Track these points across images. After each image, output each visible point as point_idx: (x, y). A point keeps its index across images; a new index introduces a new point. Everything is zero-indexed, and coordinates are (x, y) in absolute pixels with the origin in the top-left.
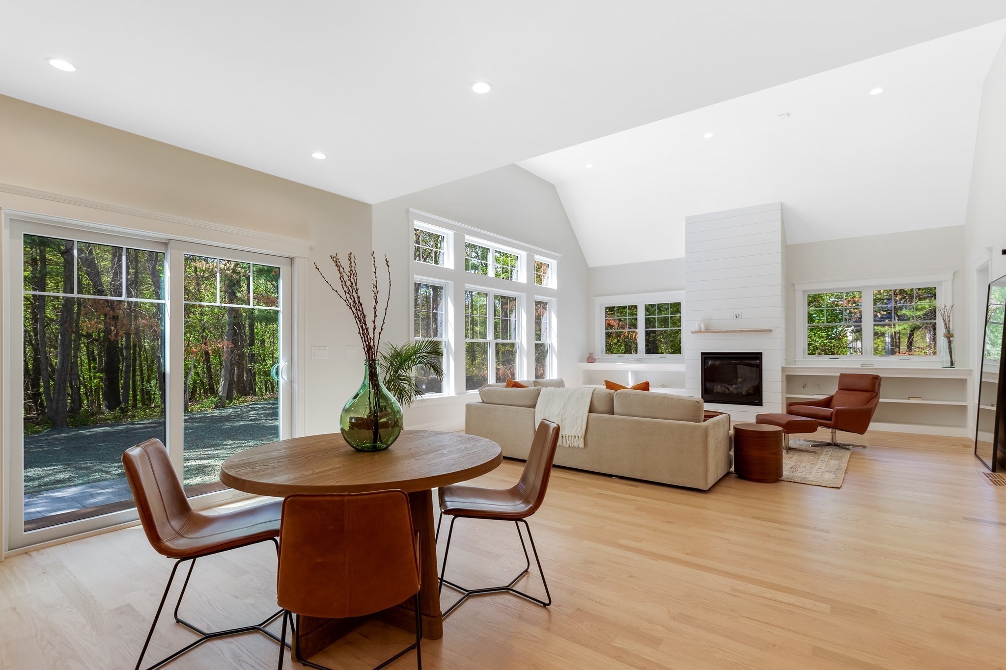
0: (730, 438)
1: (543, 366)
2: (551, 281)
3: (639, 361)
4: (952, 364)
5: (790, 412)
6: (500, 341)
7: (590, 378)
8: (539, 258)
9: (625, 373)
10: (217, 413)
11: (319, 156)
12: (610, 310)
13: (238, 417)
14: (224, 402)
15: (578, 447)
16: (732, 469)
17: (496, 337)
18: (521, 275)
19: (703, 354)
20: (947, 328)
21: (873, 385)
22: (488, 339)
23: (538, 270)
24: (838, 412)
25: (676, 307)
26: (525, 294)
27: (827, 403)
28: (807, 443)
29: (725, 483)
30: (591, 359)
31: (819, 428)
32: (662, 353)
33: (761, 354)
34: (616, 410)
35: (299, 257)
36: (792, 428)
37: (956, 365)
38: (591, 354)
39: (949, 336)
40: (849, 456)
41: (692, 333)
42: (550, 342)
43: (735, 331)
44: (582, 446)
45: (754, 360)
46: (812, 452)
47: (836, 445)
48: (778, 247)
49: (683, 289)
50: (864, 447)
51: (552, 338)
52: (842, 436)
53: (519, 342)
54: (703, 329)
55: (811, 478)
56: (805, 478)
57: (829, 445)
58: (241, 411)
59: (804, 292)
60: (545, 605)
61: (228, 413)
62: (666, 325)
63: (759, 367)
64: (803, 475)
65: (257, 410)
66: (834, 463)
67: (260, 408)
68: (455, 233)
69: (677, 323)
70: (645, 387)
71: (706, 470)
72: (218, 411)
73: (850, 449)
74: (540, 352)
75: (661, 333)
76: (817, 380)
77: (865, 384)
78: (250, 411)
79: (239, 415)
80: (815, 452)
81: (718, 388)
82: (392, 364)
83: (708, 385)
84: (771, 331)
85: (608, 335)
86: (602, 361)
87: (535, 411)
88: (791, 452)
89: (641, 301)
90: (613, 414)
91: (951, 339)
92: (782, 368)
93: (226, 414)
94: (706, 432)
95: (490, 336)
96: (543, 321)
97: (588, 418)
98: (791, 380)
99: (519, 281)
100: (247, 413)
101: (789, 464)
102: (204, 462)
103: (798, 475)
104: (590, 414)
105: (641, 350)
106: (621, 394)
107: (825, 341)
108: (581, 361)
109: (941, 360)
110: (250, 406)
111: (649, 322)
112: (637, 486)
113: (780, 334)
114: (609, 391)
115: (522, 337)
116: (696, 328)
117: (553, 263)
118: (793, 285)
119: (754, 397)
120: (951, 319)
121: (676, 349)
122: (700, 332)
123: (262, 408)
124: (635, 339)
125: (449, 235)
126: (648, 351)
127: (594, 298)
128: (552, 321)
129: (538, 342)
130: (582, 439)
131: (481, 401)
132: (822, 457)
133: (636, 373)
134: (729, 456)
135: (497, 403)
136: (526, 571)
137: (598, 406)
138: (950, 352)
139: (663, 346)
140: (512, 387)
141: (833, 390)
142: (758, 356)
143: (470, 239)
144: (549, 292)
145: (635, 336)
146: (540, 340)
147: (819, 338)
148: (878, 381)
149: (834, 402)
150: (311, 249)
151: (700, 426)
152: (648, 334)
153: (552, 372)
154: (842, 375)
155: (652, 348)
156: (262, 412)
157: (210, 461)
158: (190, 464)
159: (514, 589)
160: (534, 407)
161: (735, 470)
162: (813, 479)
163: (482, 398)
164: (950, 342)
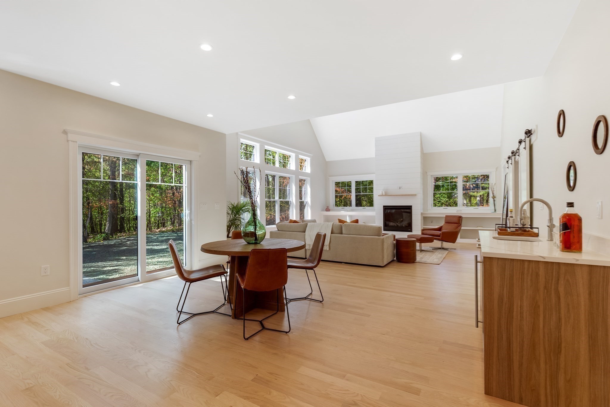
0: (394, 244)
1: (303, 213)
2: (308, 169)
3: (352, 210)
4: (495, 210)
5: (423, 234)
6: (282, 200)
7: (327, 219)
8: (301, 157)
9: (346, 216)
10: (106, 243)
11: (210, 116)
12: (337, 184)
13: (121, 245)
14: (109, 237)
15: (326, 250)
16: (395, 259)
17: (280, 198)
18: (292, 165)
19: (384, 206)
20: (493, 194)
21: (459, 220)
22: (276, 199)
23: (301, 163)
24: (443, 233)
25: (371, 182)
26: (294, 176)
27: (440, 229)
28: (430, 248)
29: (392, 264)
30: (328, 210)
31: (435, 241)
32: (364, 206)
33: (411, 206)
34: (343, 232)
35: (194, 160)
36: (422, 240)
37: (497, 211)
38: (328, 207)
39: (494, 197)
40: (447, 253)
41: (379, 196)
42: (307, 201)
43: (399, 195)
44: (328, 249)
45: (408, 209)
46: (431, 252)
47: (443, 249)
48: (419, 154)
49: (375, 174)
50: (455, 249)
51: (308, 199)
52: (446, 245)
53: (291, 200)
54: (384, 194)
55: (428, 261)
56: (425, 261)
57: (440, 248)
58: (121, 241)
59: (431, 176)
60: (321, 301)
61: (114, 243)
62: (366, 192)
63: (410, 213)
64: (425, 260)
65: (131, 241)
66: (440, 255)
67: (133, 240)
68: (260, 145)
69: (371, 190)
70: (357, 221)
71: (383, 257)
72: (106, 242)
73: (448, 250)
74: (302, 206)
75: (363, 196)
76: (438, 219)
77: (456, 220)
78: (127, 241)
79: (121, 244)
80: (433, 252)
81: (391, 224)
82: (232, 212)
83: (387, 223)
84: (416, 195)
85: (336, 197)
86: (333, 210)
87: (305, 234)
88: (423, 252)
89: (353, 179)
90: (342, 234)
91: (495, 199)
92: (421, 213)
93: (112, 243)
94: (383, 241)
95: (277, 198)
96: (303, 190)
97: (331, 236)
98: (425, 219)
99: (291, 169)
100: (126, 242)
101: (419, 257)
102: (116, 268)
103: (423, 260)
104: (332, 234)
105: (353, 204)
106: (346, 225)
107: (447, 200)
108: (323, 210)
109: (490, 209)
110: (126, 239)
111: (357, 190)
112: (353, 266)
113: (420, 196)
114: (340, 223)
115: (293, 198)
116: (380, 193)
117: (308, 159)
118: (427, 172)
119: (408, 228)
120: (495, 190)
121: (371, 204)
122: (382, 195)
123: (134, 239)
124: (350, 198)
125: (257, 146)
126: (357, 205)
127: (329, 177)
128: (308, 190)
129: (301, 201)
130: (328, 246)
131: (277, 230)
132: (435, 254)
133: (350, 216)
134: (394, 253)
135: (286, 230)
136: (311, 293)
137: (335, 231)
138: (494, 205)
139: (364, 203)
140: (293, 223)
141: (442, 223)
142: (410, 208)
143: (267, 147)
144: (306, 174)
145: (350, 197)
146: (302, 200)
147: (444, 198)
148: (461, 219)
149: (443, 228)
150: (200, 156)
151: (381, 238)
152: (356, 196)
153: (308, 215)
154: (446, 216)
155: (359, 204)
156: (134, 242)
157: (119, 267)
158: (107, 269)
159: (308, 298)
160: (305, 232)
161: (396, 259)
162: (429, 261)
163: (277, 229)
164: (494, 201)
